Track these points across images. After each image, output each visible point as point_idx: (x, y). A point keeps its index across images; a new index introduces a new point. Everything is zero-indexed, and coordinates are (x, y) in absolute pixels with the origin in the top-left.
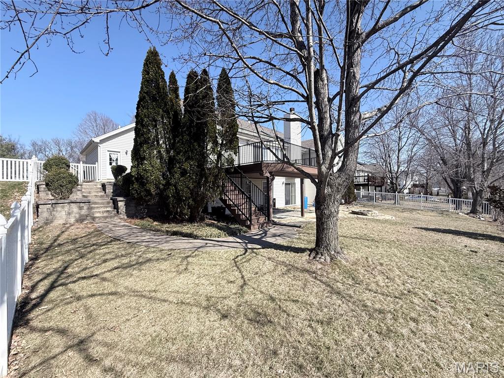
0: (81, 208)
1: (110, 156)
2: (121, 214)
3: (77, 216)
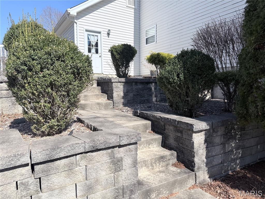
0: (117, 165)
1: (89, 39)
3: (110, 193)
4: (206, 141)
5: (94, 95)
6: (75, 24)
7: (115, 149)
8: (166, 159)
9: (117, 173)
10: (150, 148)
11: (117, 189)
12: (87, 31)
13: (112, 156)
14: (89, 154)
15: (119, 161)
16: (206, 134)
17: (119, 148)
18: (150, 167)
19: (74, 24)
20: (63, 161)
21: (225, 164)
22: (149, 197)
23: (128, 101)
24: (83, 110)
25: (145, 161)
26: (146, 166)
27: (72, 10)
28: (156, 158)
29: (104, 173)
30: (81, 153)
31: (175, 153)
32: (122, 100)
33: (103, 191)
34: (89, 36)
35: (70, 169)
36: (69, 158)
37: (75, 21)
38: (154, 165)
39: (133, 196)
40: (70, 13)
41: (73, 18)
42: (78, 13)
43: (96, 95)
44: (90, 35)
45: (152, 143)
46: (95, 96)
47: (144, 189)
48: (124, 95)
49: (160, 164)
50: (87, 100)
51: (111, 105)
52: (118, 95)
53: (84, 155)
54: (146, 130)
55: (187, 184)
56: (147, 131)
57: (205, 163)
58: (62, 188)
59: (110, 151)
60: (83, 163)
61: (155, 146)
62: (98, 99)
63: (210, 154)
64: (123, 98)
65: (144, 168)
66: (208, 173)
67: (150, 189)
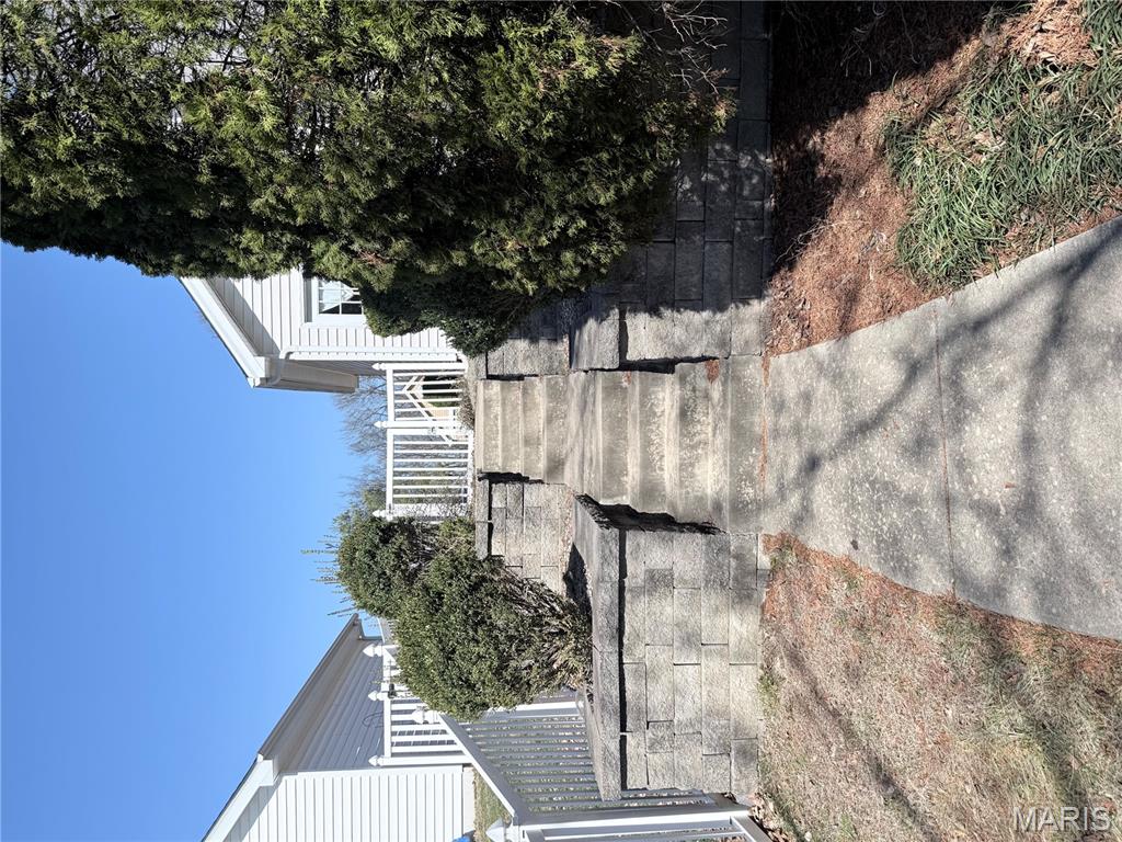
0: (660, 581)
1: (334, 311)
2: (724, 343)
3: (711, 599)
4: (654, 311)
5: (525, 416)
6: (292, 357)
7: (626, 585)
8: (691, 401)
9: (675, 583)
10: (663, 412)
11: (707, 582)
12: (308, 318)
13: (639, 592)
14: (625, 641)
15: (652, 578)
16: (635, 311)
17: (626, 576)
18: (700, 451)
19: (293, 361)
20: (629, 685)
21: (738, 229)
22: (748, 504)
23: (545, 321)
24: (563, 464)
25: (681, 465)
26: (692, 465)
27: (252, 372)
28: (681, 430)
29: (669, 610)
30: (621, 654)
31: (682, 368)
32: (543, 344)
33: (703, 613)
34: (326, 308)
35: (646, 675)
36: (626, 676)
37: (282, 356)
38: (696, 439)
39: (732, 548)
40: (261, 379)
41: (273, 363)
42: (259, 352)
43: (524, 411)
44: (321, 306)
45: (653, 404)
46: (528, 413)
47: (726, 506)
48: (525, 337)
49: (699, 421)
50: (538, 439)
51: (556, 383)
52: (526, 358)
53: (624, 651)
54: (621, 387)
55: (752, 387)
56: (625, 384)
57: (715, 313)
58: (675, 690)
59: (628, 596)
60: (639, 651)
61: (660, 396)
62: (536, 405)
63: (694, 293)
64: (534, 340)
65: (697, 471)
66: (745, 302)
67: (730, 501)
